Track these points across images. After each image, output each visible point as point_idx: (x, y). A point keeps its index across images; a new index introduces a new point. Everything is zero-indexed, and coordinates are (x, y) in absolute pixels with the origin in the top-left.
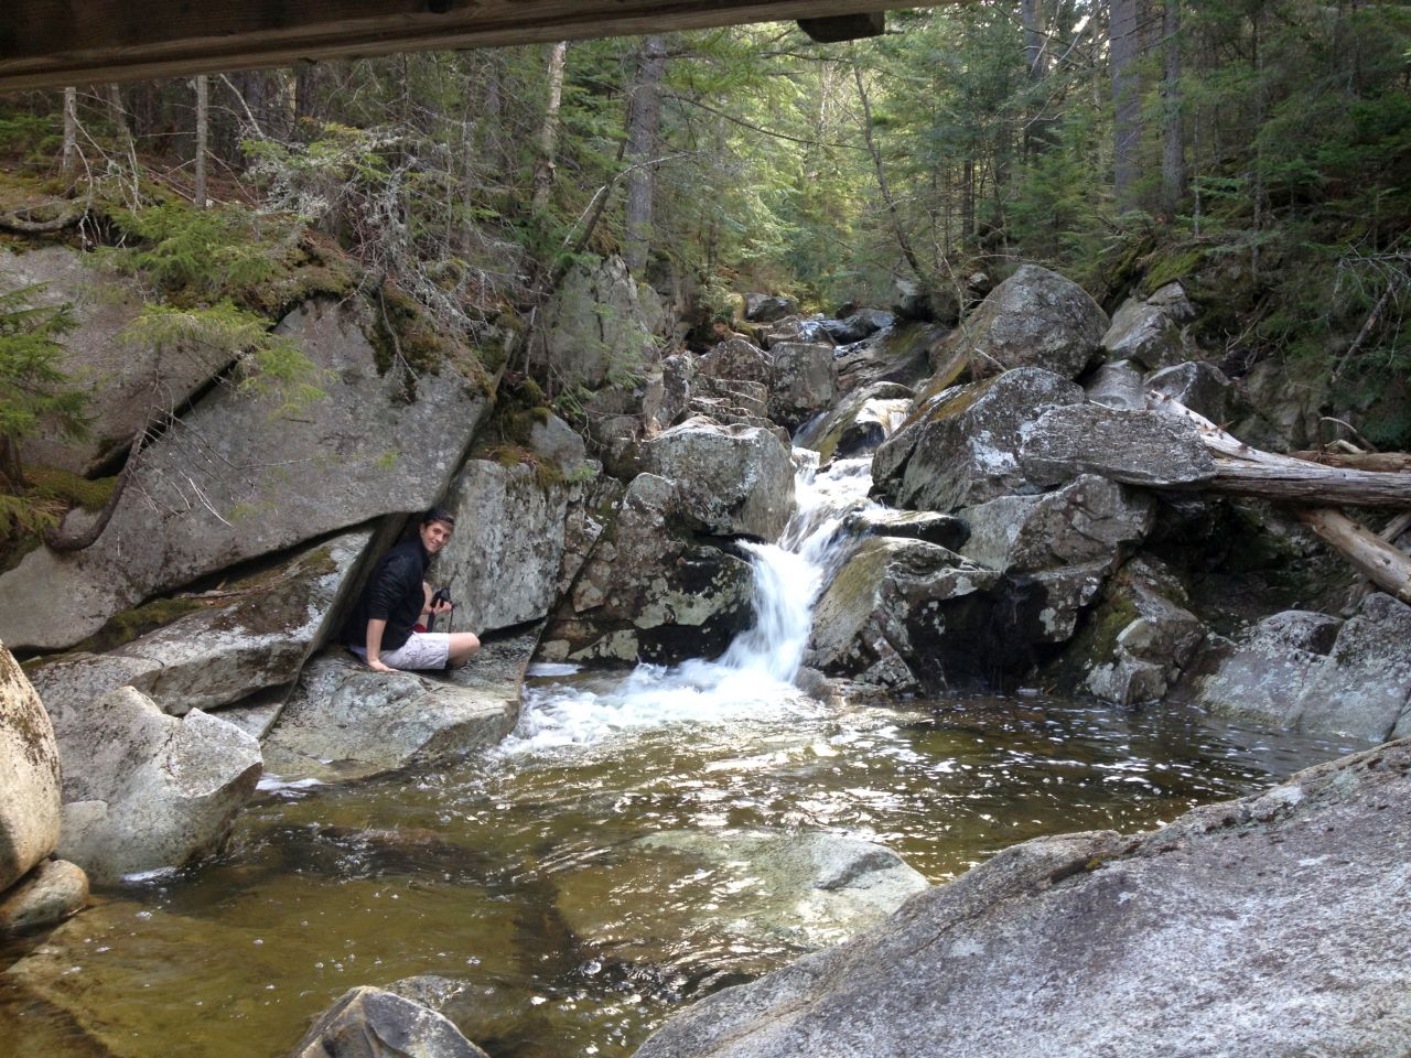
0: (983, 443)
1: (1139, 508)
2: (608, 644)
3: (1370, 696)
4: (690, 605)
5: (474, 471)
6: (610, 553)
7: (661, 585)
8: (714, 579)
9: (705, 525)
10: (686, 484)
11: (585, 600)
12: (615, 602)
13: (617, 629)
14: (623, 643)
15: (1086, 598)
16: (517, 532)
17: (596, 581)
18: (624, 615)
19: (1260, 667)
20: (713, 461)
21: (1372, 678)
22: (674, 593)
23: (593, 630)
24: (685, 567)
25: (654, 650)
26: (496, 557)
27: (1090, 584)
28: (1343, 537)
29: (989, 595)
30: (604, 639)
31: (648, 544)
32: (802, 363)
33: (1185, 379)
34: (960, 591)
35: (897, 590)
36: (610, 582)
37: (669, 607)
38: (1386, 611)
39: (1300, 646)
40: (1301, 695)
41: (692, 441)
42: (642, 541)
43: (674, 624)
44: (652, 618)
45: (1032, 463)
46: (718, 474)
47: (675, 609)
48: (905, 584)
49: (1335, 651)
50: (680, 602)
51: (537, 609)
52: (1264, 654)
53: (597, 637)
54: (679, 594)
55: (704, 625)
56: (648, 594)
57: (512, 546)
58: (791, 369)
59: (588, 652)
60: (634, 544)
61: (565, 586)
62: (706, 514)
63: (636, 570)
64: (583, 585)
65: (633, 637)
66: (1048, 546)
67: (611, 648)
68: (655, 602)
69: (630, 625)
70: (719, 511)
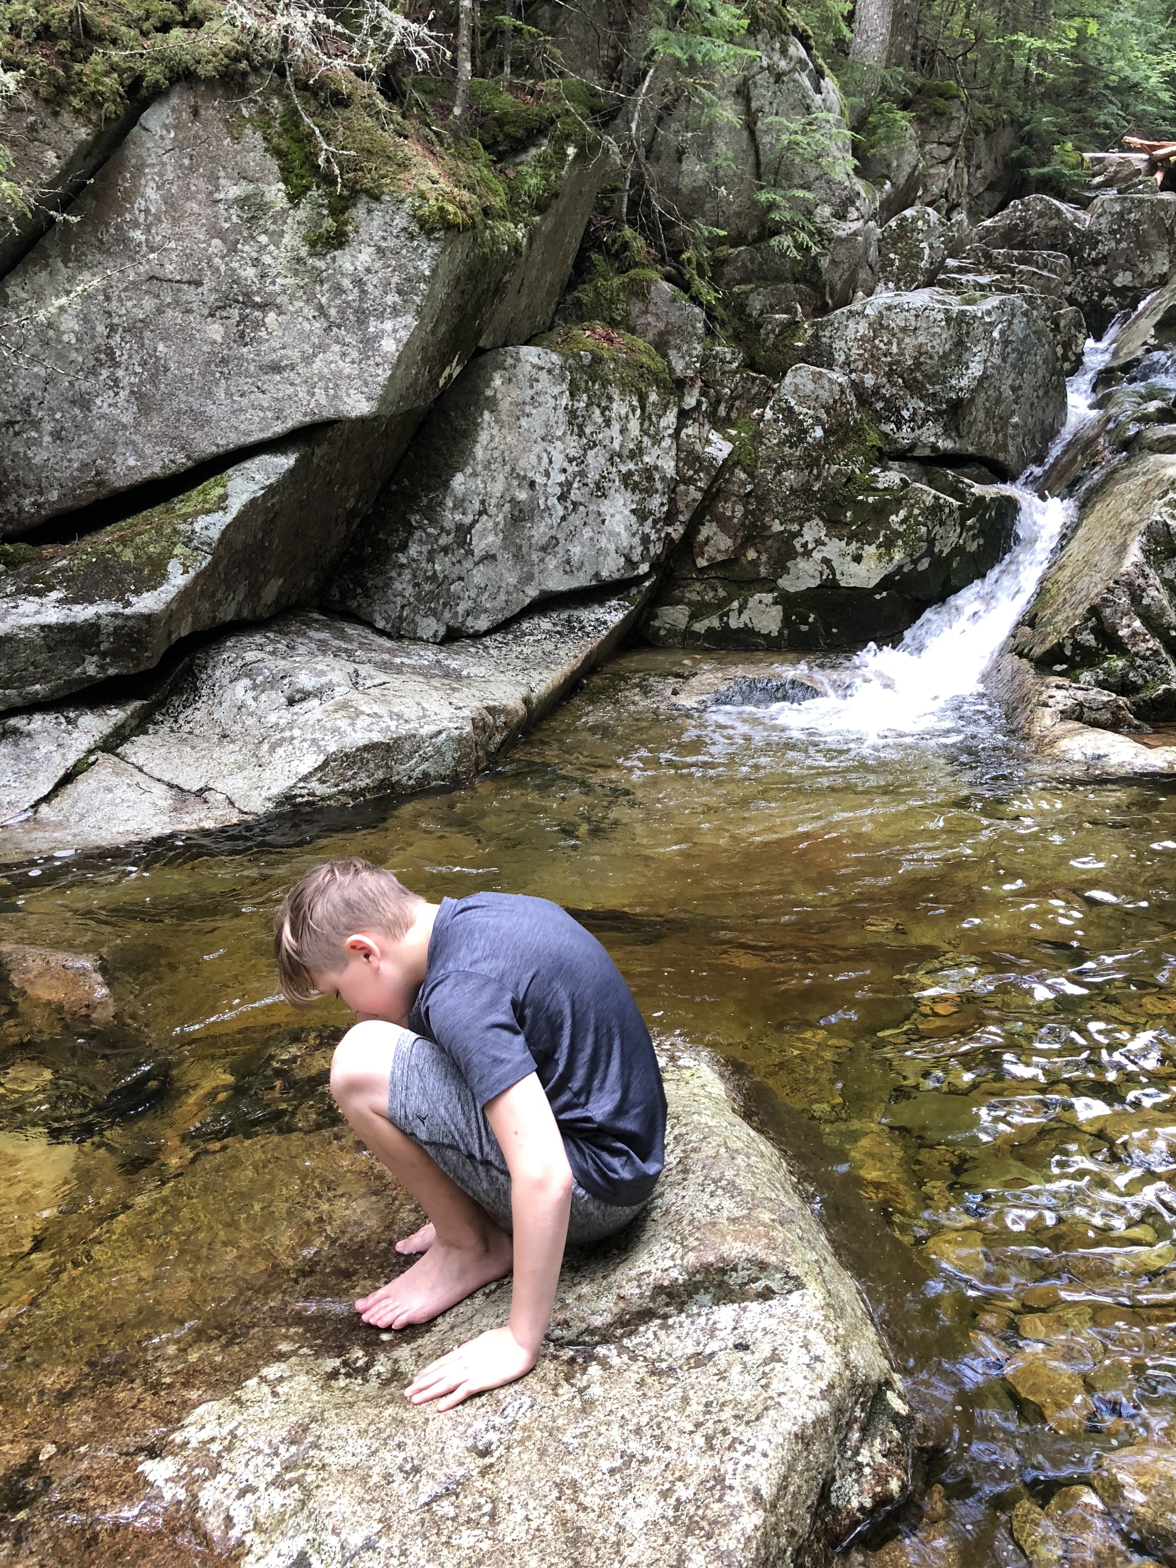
2: (740, 613)
4: (858, 559)
5: (510, 361)
6: (743, 484)
7: (816, 530)
8: (892, 521)
10: (869, 380)
11: (709, 550)
13: (754, 591)
14: (763, 613)
16: (591, 453)
17: (723, 523)
18: (763, 572)
20: (911, 344)
22: (834, 543)
23: (722, 593)
25: (804, 620)
26: (558, 491)
31: (798, 470)
35: (1170, 539)
36: (744, 526)
37: (826, 561)
42: (789, 465)
43: (834, 586)
44: (803, 576)
47: (835, 564)
50: (843, 554)
51: (630, 563)
53: (729, 600)
54: (842, 543)
55: (878, 588)
56: (797, 544)
57: (582, 474)
59: (713, 623)
61: (676, 531)
63: (781, 509)
64: (707, 530)
65: (776, 603)
67: (745, 617)
69: (769, 584)
70: (918, 419)
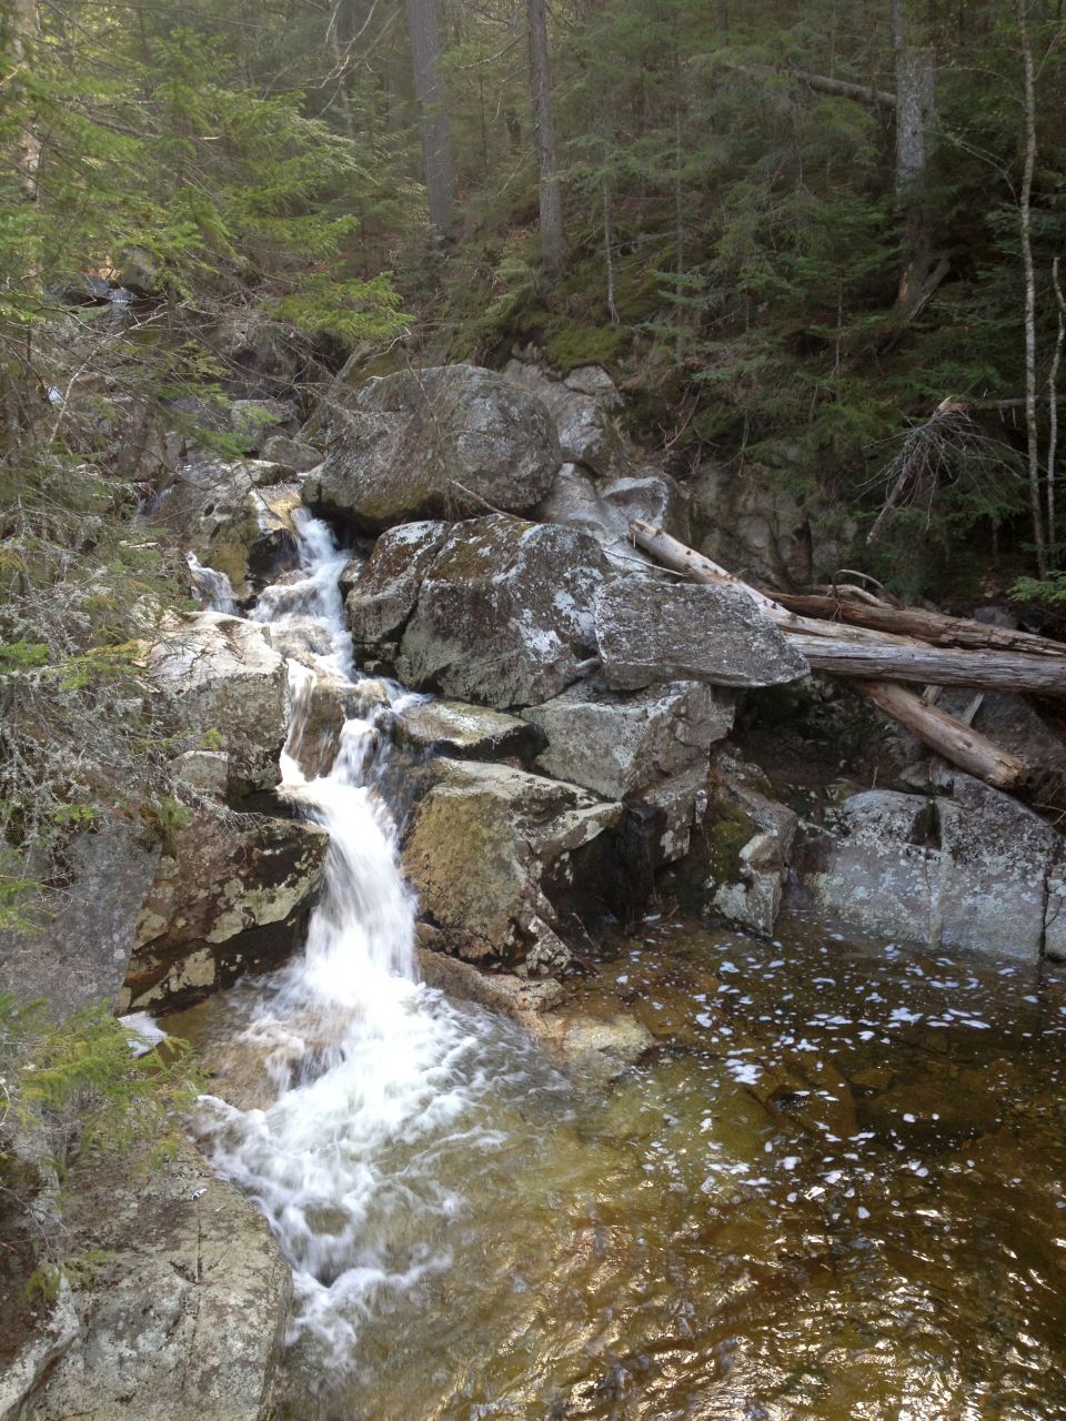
0: (527, 625)
1: (727, 704)
2: (179, 976)
3: (1005, 901)
4: (272, 900)
6: (172, 869)
7: (237, 886)
8: (297, 865)
9: (250, 783)
11: (145, 932)
12: (181, 923)
13: (188, 953)
14: (198, 969)
15: (701, 814)
17: (156, 907)
18: (193, 934)
19: (874, 865)
20: (252, 706)
21: (998, 878)
22: (253, 893)
23: (156, 962)
24: (263, 859)
25: (233, 962)
27: (700, 798)
28: (914, 715)
29: (614, 833)
30: (173, 971)
31: (214, 844)
32: (127, 425)
33: (656, 500)
34: (589, 837)
35: (531, 851)
36: (175, 903)
37: (247, 910)
38: (983, 800)
39: (906, 840)
40: (934, 899)
41: (225, 688)
42: (206, 841)
43: (255, 927)
44: (228, 927)
45: (618, 668)
46: (259, 720)
47: (254, 910)
48: (539, 843)
49: (945, 845)
50: (259, 900)
52: (875, 851)
53: (164, 970)
54: (260, 892)
55: (289, 918)
56: (221, 903)
58: (115, 434)
59: (156, 993)
60: (197, 848)
62: (249, 769)
63: (203, 879)
64: (141, 916)
65: (209, 956)
66: (655, 763)
67: (184, 979)
68: (230, 909)
69: (203, 944)
